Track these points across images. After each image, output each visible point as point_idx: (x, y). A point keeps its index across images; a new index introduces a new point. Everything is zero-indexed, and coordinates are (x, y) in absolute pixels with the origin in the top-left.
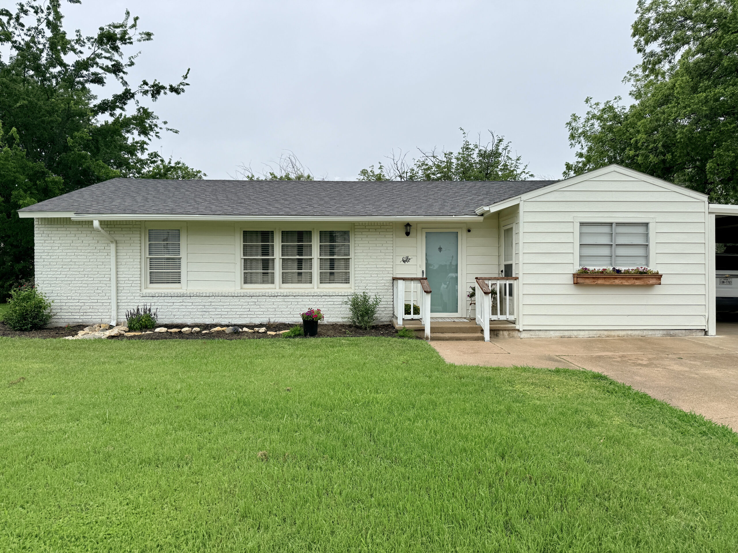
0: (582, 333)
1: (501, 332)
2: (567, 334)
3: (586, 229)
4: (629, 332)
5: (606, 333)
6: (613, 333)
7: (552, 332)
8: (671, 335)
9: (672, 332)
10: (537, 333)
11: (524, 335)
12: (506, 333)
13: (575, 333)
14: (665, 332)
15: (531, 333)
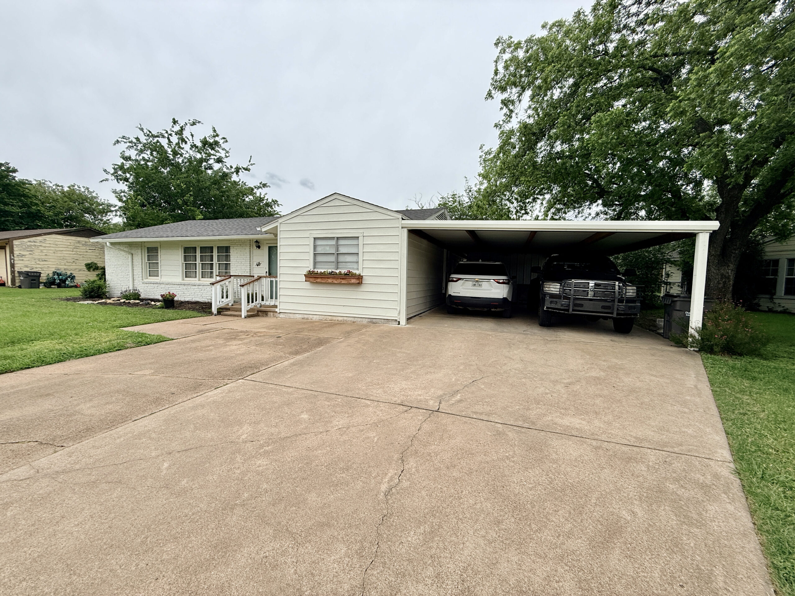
0: (315, 316)
1: (269, 313)
2: (306, 316)
3: (319, 242)
4: (345, 318)
5: (330, 318)
6: (334, 318)
7: (297, 315)
8: (374, 323)
9: (374, 320)
10: (289, 314)
11: (282, 316)
12: (272, 314)
13: (311, 316)
14: (369, 320)
15: (286, 314)
